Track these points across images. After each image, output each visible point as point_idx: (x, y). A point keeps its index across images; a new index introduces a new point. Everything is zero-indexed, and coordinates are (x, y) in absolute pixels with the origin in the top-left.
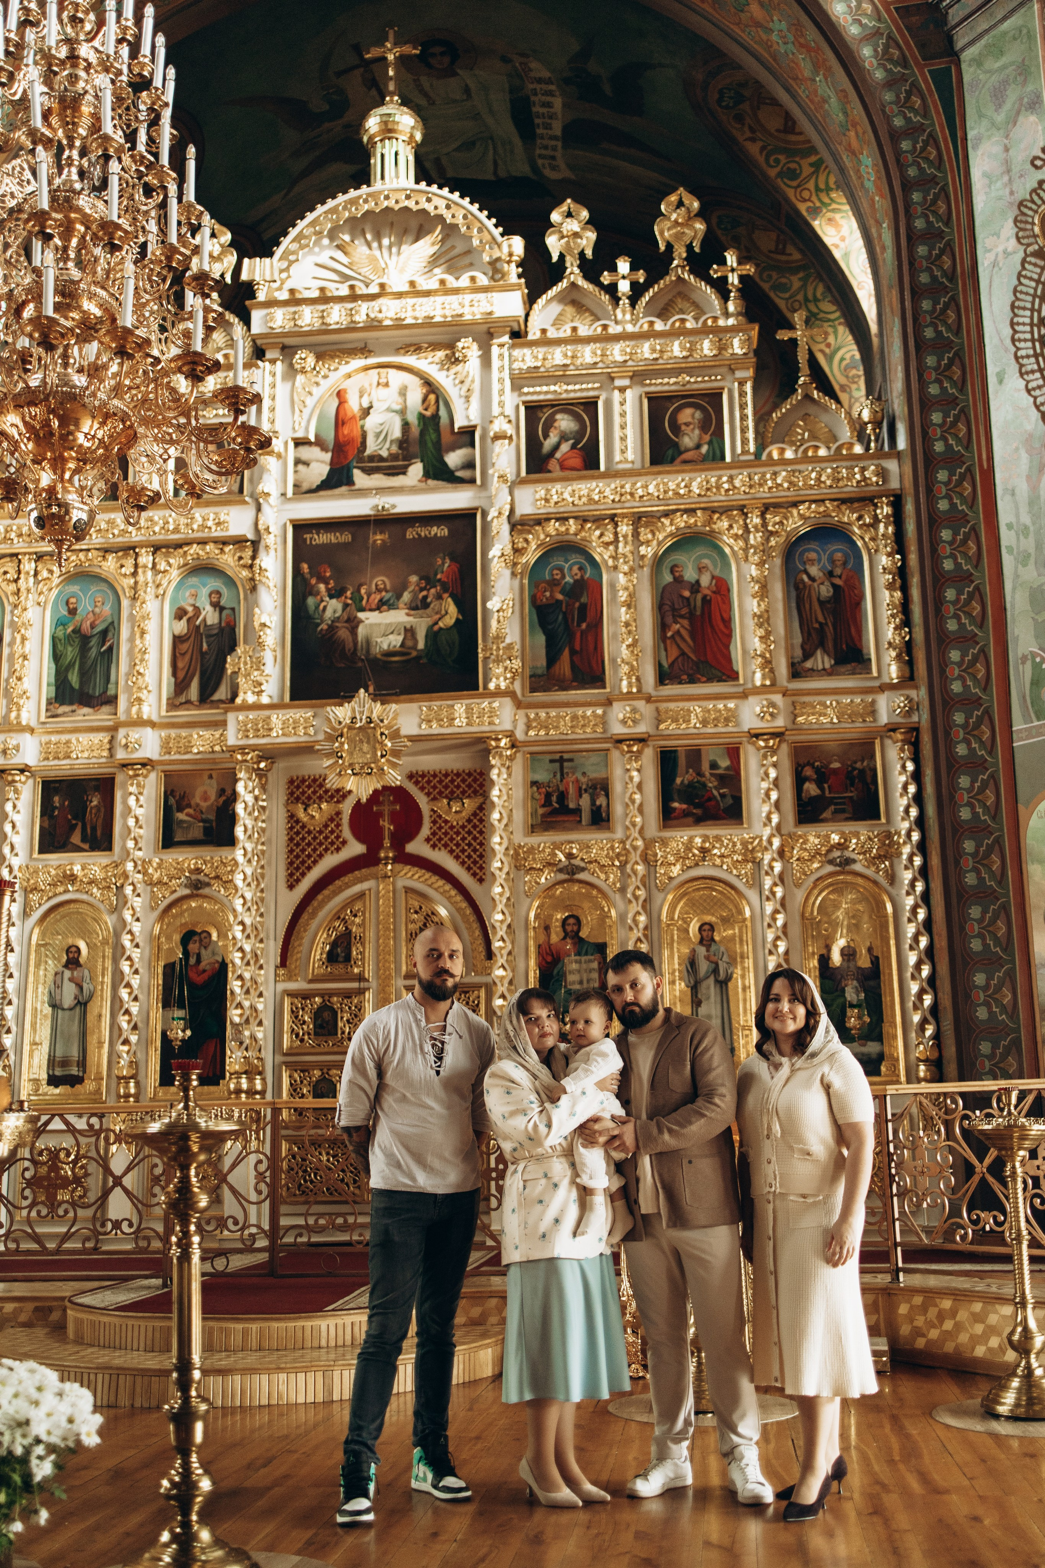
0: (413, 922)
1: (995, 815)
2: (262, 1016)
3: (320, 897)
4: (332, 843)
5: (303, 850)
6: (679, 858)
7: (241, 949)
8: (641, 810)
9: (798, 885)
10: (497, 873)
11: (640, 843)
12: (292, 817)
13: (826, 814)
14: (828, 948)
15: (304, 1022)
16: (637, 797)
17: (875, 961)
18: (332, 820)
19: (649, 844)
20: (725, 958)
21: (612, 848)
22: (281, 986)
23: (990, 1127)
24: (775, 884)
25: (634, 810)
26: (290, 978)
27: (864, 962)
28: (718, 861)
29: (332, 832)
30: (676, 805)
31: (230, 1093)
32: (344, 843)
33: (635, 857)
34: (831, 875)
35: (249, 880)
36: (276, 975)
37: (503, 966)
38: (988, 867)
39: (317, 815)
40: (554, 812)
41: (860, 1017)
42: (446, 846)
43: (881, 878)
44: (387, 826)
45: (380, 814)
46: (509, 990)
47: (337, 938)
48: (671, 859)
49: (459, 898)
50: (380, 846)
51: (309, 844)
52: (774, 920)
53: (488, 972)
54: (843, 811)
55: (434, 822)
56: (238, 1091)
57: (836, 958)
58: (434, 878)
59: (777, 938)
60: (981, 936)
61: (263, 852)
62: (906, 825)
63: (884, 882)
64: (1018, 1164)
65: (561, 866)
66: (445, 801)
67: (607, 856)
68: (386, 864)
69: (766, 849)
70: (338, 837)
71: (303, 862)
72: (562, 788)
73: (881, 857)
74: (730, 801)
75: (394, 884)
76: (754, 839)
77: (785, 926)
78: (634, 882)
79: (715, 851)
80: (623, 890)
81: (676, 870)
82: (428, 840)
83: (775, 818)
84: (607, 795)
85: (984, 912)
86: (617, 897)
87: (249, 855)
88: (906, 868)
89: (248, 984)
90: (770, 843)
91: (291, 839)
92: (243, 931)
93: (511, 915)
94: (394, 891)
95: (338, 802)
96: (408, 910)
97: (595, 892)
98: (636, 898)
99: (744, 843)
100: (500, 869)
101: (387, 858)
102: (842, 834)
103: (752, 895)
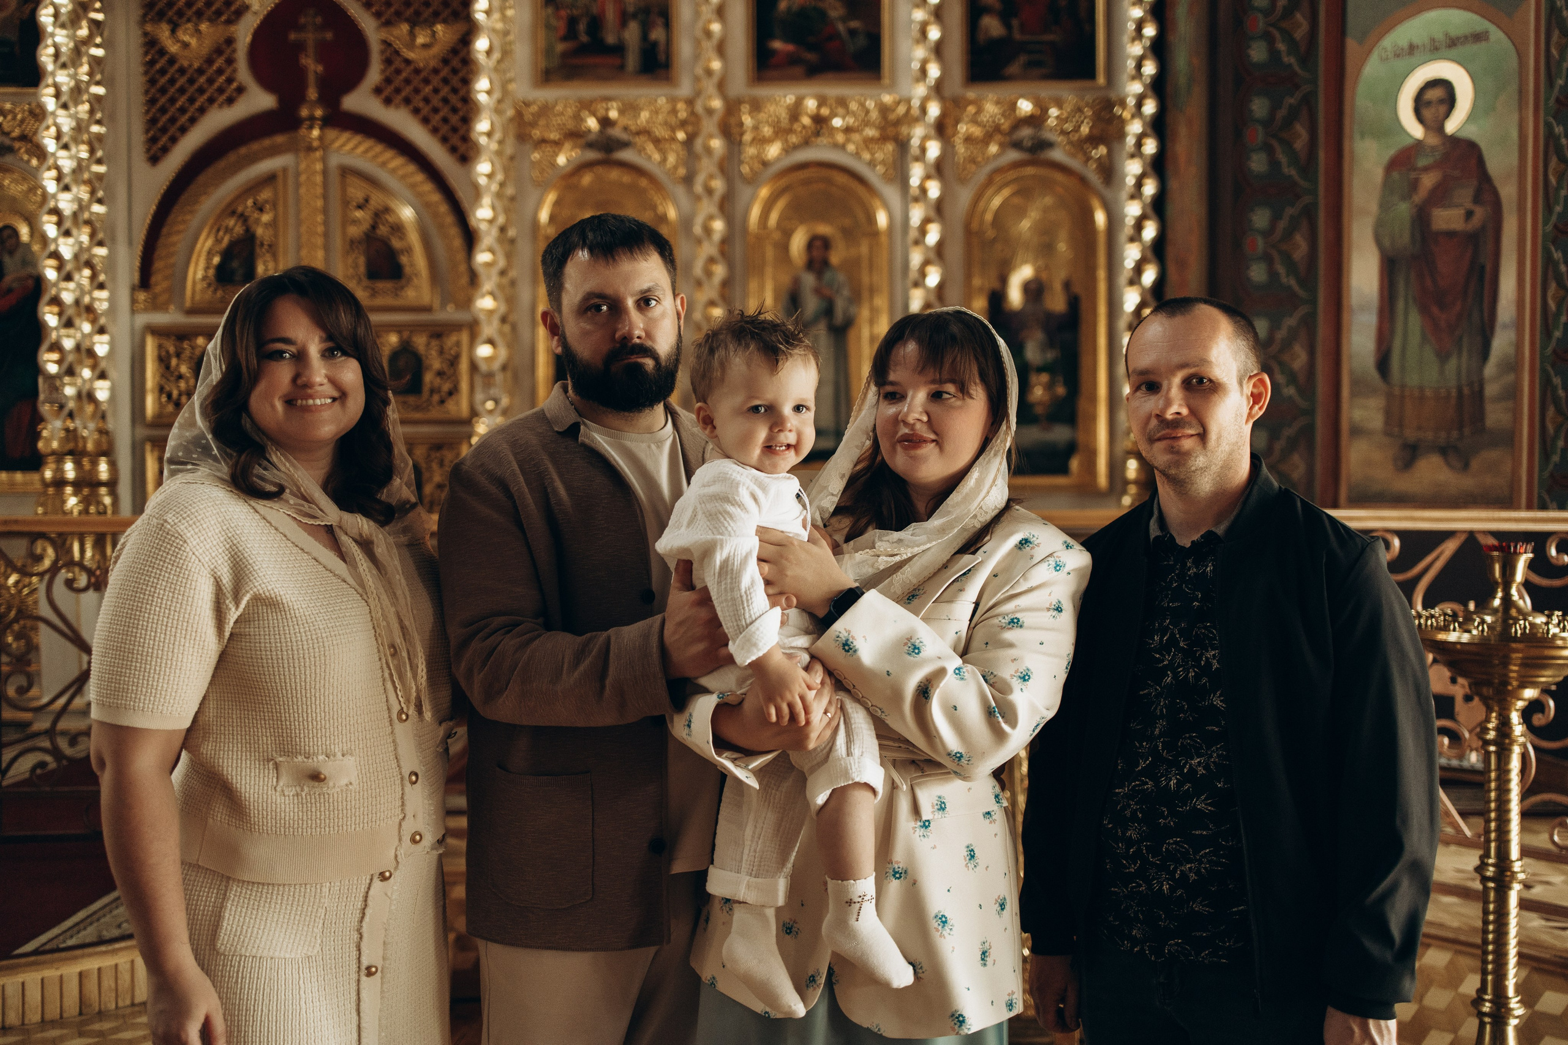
0: (355, 222)
1: (1307, 57)
2: (103, 365)
3: (202, 178)
4: (221, 90)
5: (173, 100)
6: (780, 132)
7: (56, 255)
8: (721, 50)
9: (963, 181)
10: (483, 140)
11: (717, 104)
12: (151, 43)
13: (1014, 69)
14: (1004, 280)
15: (180, 377)
16: (716, 27)
17: (1074, 303)
18: (219, 51)
19: (732, 107)
20: (846, 292)
21: (674, 111)
22: (142, 319)
23: (1465, 638)
24: (928, 177)
25: (709, 46)
26: (155, 306)
27: (1057, 303)
28: (840, 138)
29: (220, 72)
30: (777, 45)
31: (45, 484)
32: (241, 90)
33: (709, 125)
34: (1016, 165)
35: (65, 139)
36: (133, 301)
37: (491, 293)
38: (1288, 145)
39: (193, 42)
40: (582, 50)
41: (1049, 387)
42: (407, 101)
43: (1091, 173)
44: (312, 66)
45: (300, 47)
46: (501, 333)
47: (232, 245)
48: (767, 131)
49: (428, 187)
50: (301, 99)
51: (182, 91)
52: (923, 231)
53: (467, 303)
54: (1037, 64)
55: (388, 62)
56: (60, 483)
57: (1015, 296)
58: (389, 154)
59: (926, 263)
60: (1268, 259)
61: (98, 98)
62: (1136, 88)
63: (1094, 178)
64: (1515, 717)
65: (592, 137)
66: (405, 28)
67: (666, 123)
68: (311, 127)
69: (916, 120)
70: (230, 81)
71: (173, 120)
72: (595, 10)
73: (1094, 140)
74: (862, 41)
75: (324, 160)
76: (898, 103)
77: (940, 245)
78: (706, 167)
79: (837, 122)
80: (688, 180)
81: (773, 151)
82: (378, 91)
83: (934, 71)
84: (668, 25)
85: (1276, 218)
86: (680, 191)
87: (64, 98)
88: (1132, 156)
89: (70, 312)
90: (923, 110)
91: (152, 82)
92: (59, 224)
93: (507, 211)
94: (325, 172)
95: (229, 22)
96: (346, 203)
97: (644, 182)
98: (709, 191)
99: (884, 110)
100: (489, 134)
101: (312, 118)
102: (1038, 103)
103: (891, 193)
